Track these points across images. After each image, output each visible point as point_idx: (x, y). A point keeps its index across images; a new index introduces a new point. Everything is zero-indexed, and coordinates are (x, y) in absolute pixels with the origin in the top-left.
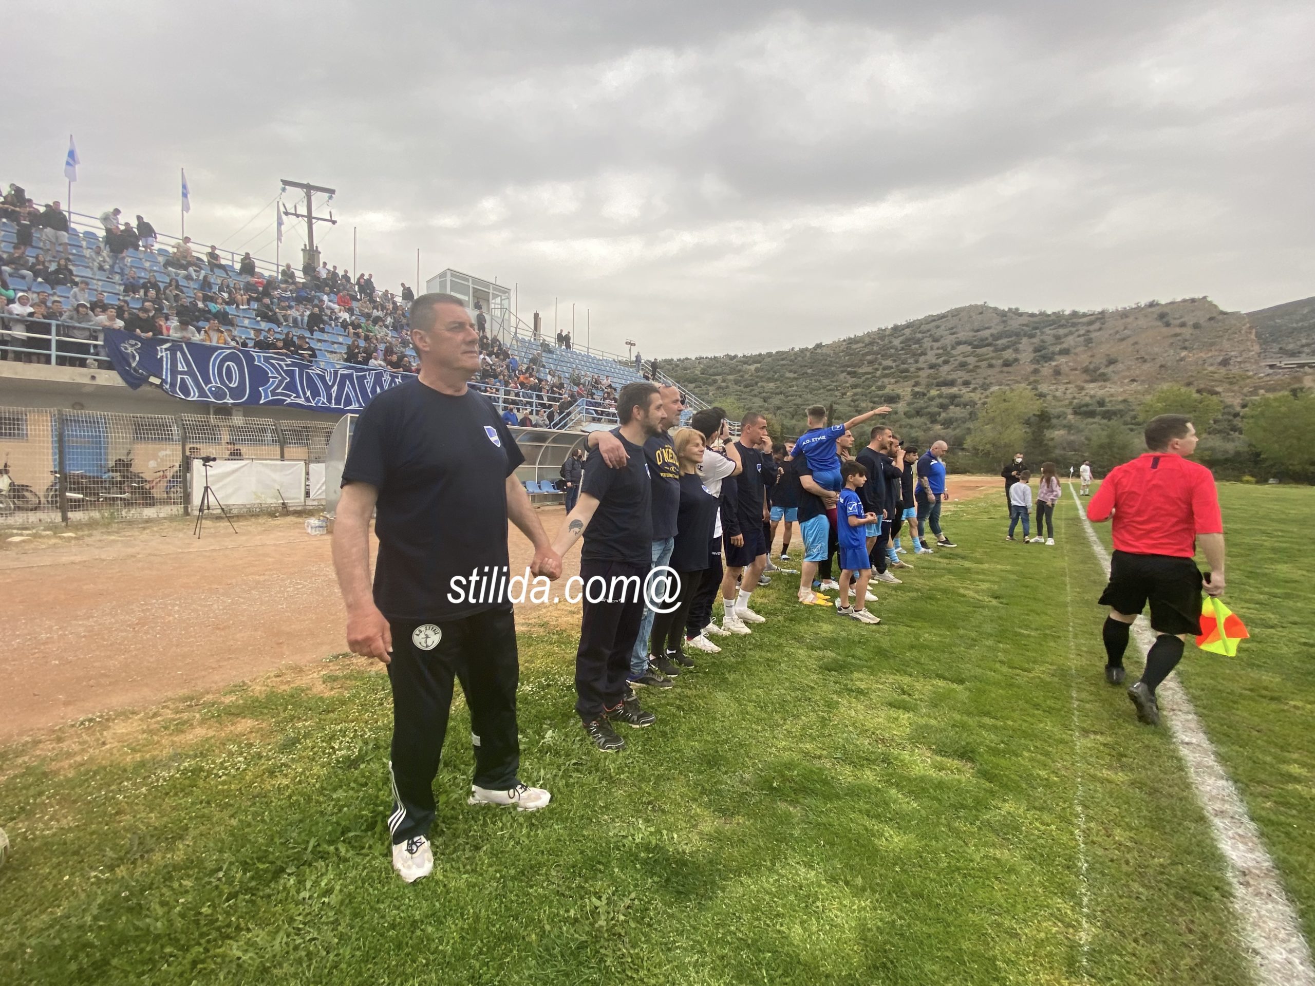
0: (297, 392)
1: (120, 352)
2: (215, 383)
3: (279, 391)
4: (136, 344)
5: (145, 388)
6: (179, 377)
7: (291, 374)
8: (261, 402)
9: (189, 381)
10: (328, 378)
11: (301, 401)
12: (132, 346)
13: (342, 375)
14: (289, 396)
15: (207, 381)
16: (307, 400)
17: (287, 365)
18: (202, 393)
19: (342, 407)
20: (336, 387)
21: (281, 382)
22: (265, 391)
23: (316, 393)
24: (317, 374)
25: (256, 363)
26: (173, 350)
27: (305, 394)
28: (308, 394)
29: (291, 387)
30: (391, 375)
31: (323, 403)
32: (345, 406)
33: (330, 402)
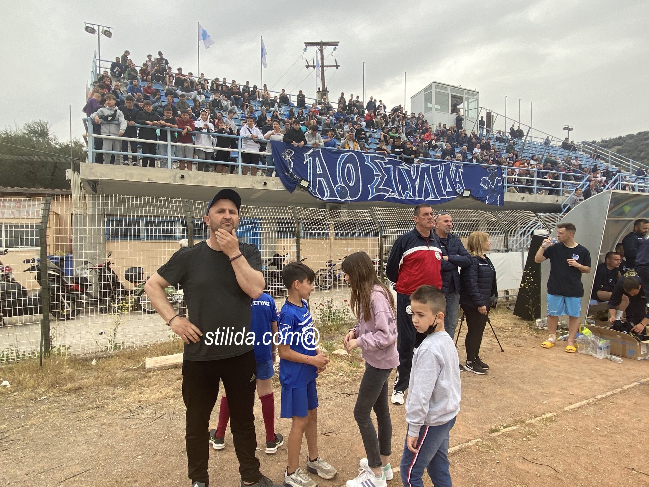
0: (392, 188)
1: (281, 158)
2: (340, 184)
3: (381, 187)
4: (291, 152)
5: (297, 191)
6: (318, 179)
7: (387, 170)
8: (369, 198)
9: (324, 184)
10: (412, 173)
11: (396, 196)
12: (289, 154)
13: (422, 168)
14: (387, 191)
15: (336, 183)
16: (400, 194)
17: (386, 163)
18: (333, 194)
19: (423, 199)
20: (418, 180)
21: (382, 179)
22: (372, 187)
23: (405, 188)
24: (405, 170)
25: (366, 163)
26: (314, 155)
27: (398, 189)
28: (400, 188)
29: (388, 183)
30: (456, 166)
31: (410, 196)
32: (425, 198)
33: (414, 195)
